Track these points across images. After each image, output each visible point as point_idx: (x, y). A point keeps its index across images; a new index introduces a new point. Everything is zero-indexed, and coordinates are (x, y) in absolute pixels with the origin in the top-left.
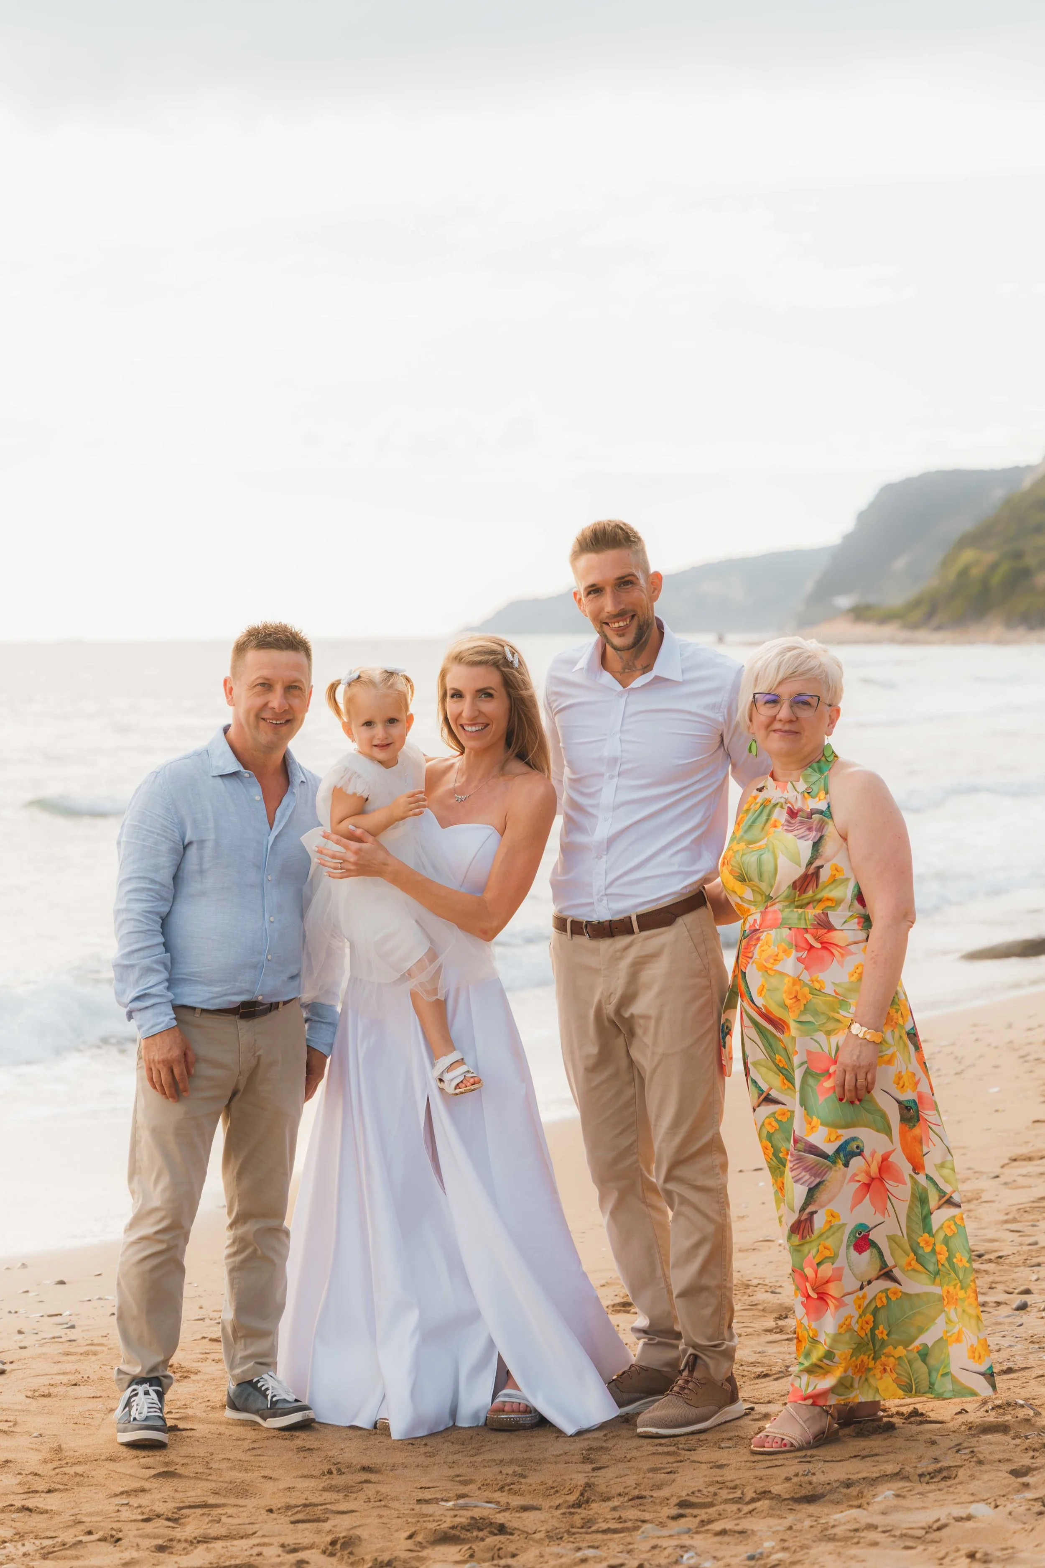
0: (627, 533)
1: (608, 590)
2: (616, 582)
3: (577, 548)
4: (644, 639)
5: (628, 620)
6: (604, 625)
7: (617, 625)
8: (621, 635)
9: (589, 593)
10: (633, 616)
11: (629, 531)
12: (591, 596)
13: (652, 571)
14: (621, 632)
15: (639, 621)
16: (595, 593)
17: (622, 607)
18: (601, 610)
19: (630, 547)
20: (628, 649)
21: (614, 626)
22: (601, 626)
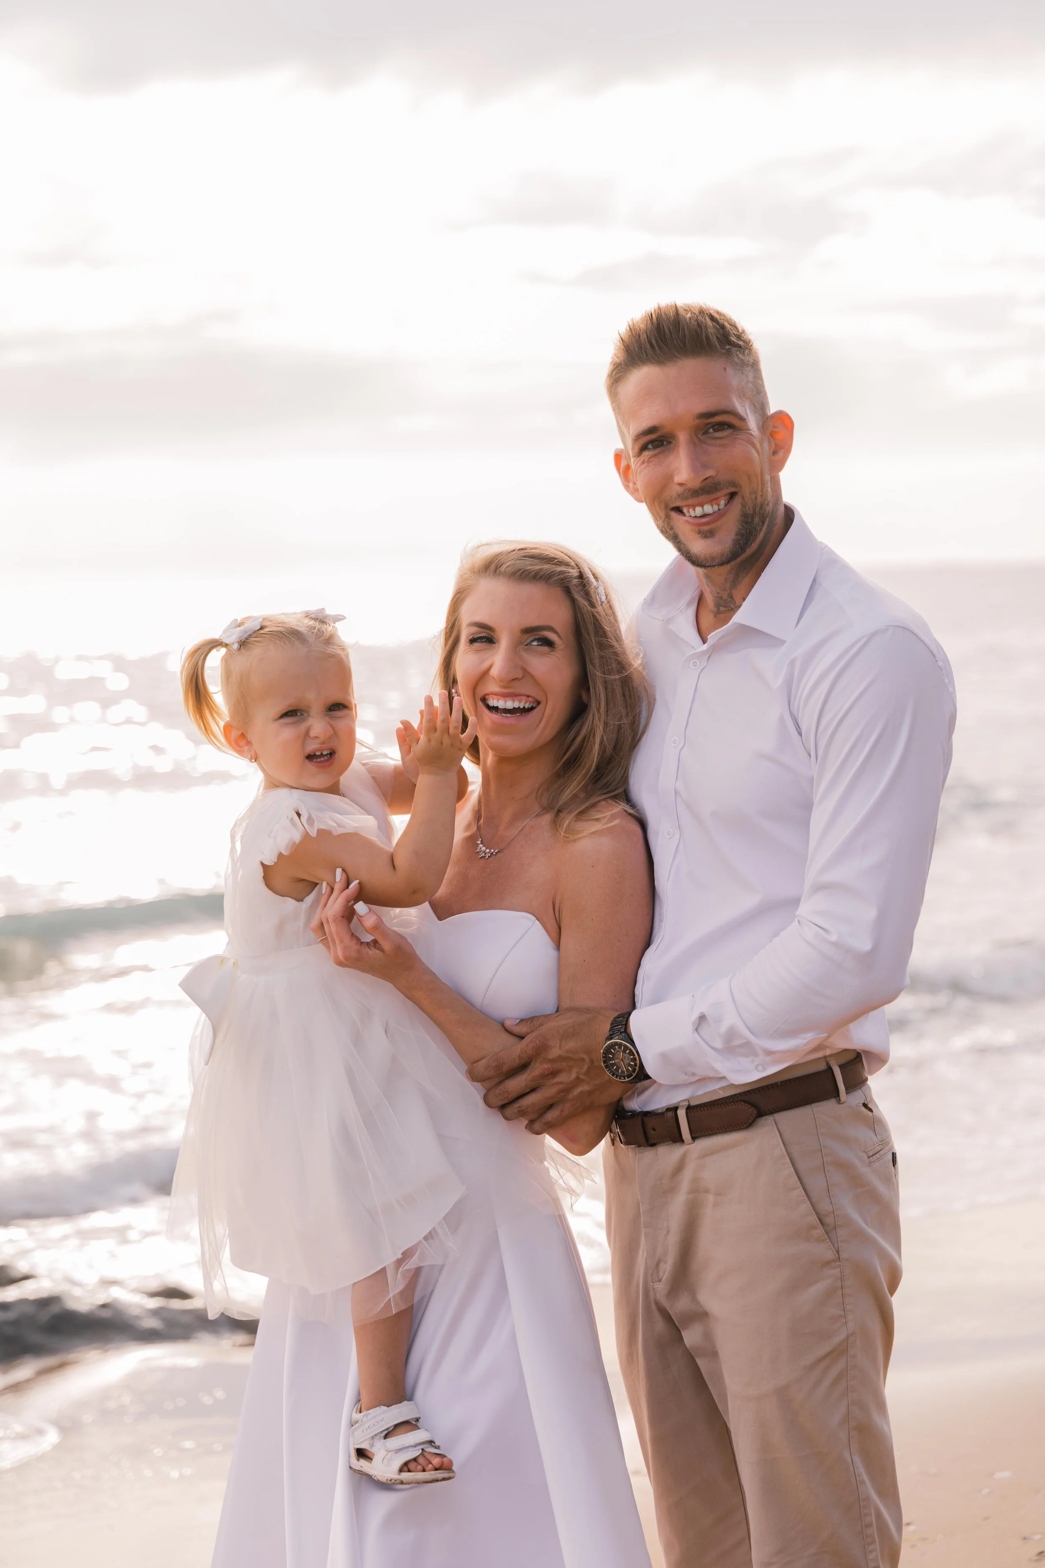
0: (723, 327)
1: (682, 437)
2: (697, 422)
3: (622, 356)
4: (755, 546)
5: (722, 502)
6: (674, 515)
7: (699, 511)
8: (708, 535)
9: (644, 448)
10: (732, 495)
11: (726, 324)
12: (646, 454)
13: (773, 409)
14: (706, 528)
15: (744, 506)
16: (654, 448)
17: (710, 473)
18: (668, 478)
19: (729, 353)
20: (722, 564)
21: (692, 513)
22: (668, 517)
